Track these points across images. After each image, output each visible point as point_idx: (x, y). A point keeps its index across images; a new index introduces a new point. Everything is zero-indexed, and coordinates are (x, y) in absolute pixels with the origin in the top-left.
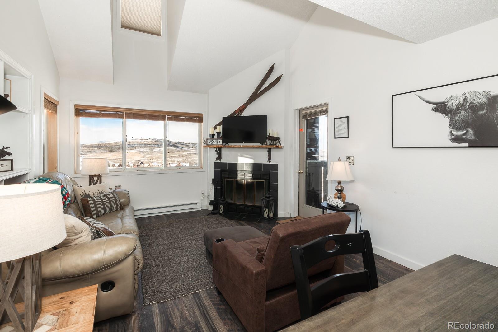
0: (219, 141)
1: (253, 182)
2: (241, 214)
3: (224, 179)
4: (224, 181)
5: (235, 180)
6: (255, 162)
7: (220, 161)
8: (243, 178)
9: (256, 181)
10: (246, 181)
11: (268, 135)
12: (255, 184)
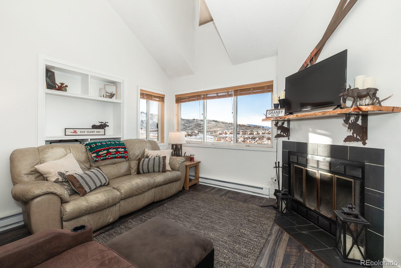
0: (281, 112)
1: (331, 178)
2: (312, 224)
3: (292, 165)
4: (292, 168)
5: (305, 168)
6: (333, 141)
7: (289, 139)
8: (315, 168)
9: (336, 176)
10: (321, 175)
11: (348, 87)
12: (335, 181)
